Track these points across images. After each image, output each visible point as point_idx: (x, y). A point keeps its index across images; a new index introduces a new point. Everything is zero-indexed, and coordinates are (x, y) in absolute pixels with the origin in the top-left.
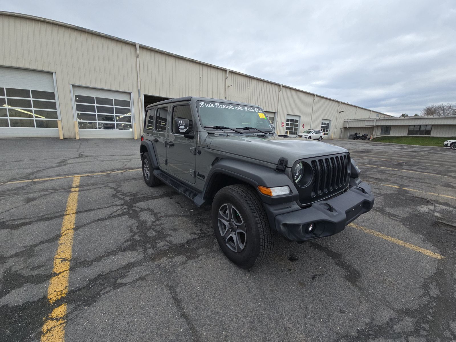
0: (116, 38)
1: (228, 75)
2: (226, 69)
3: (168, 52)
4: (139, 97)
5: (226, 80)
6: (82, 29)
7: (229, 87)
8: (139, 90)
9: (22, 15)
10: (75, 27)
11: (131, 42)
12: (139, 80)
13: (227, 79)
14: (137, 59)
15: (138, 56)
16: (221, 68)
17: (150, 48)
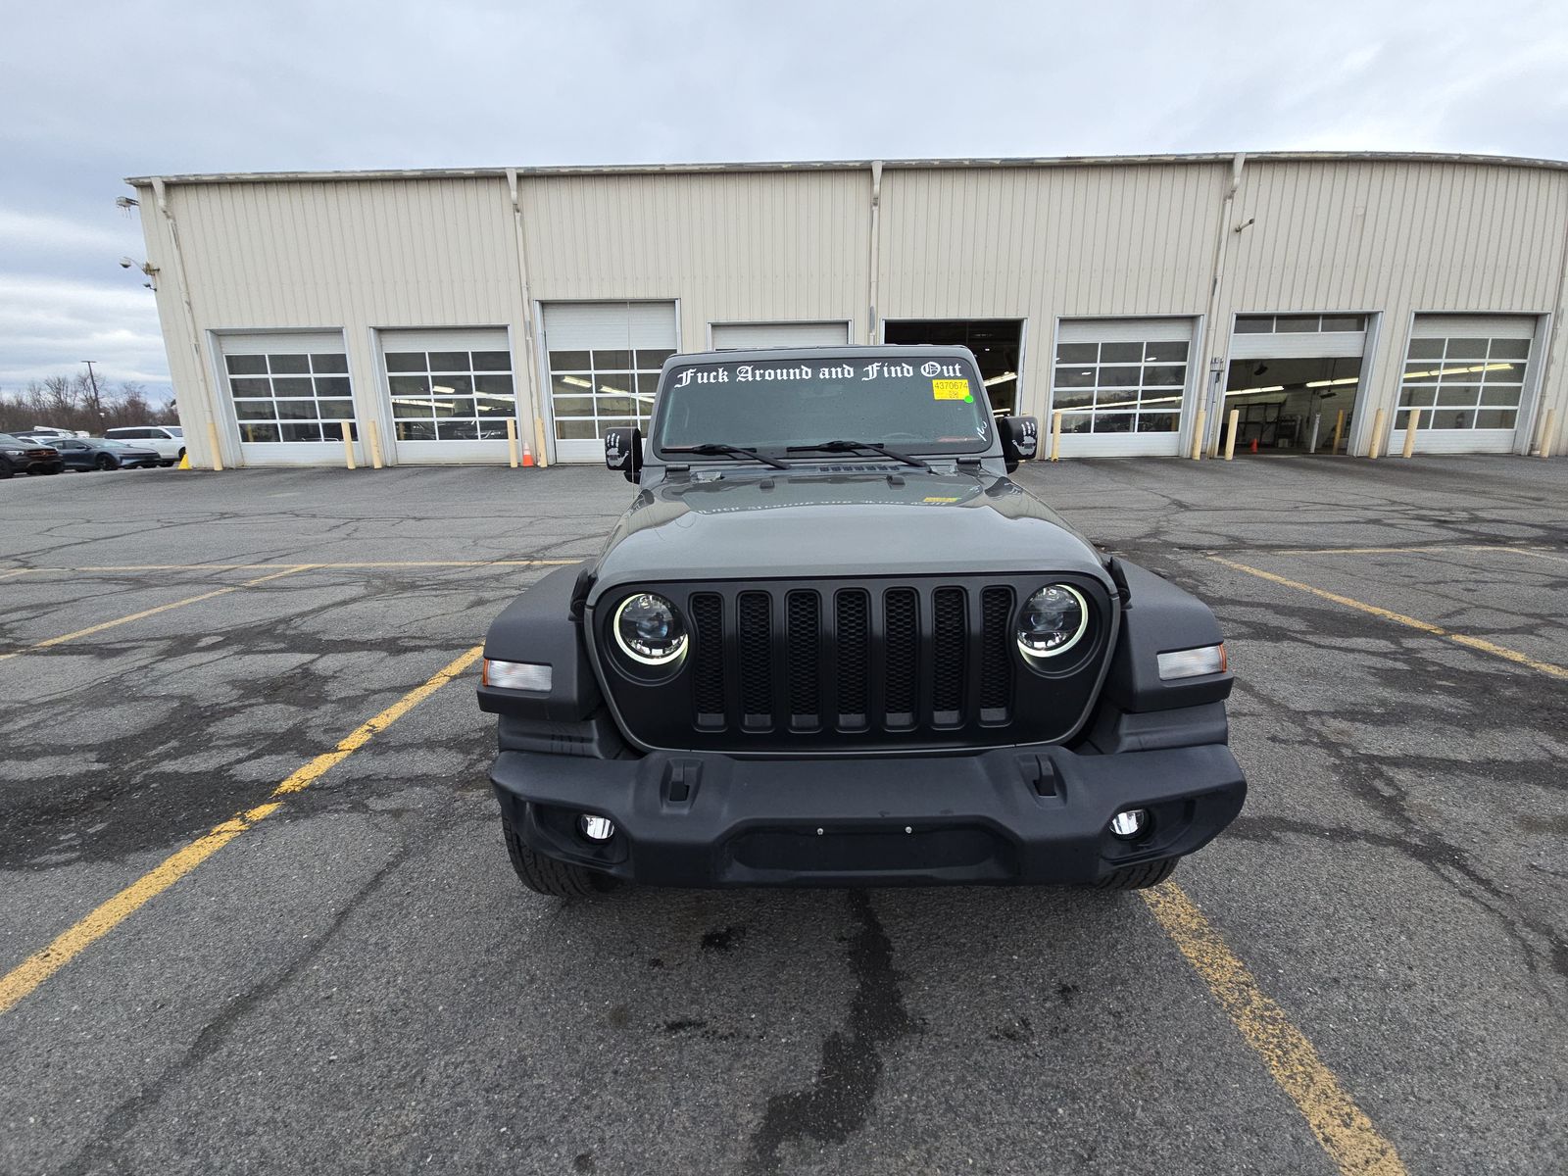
0: (818, 165)
1: (1237, 180)
2: (1231, 156)
3: (974, 160)
4: (871, 332)
5: (1224, 205)
6: (740, 168)
7: (1238, 230)
8: (871, 309)
9: (617, 169)
10: (723, 166)
11: (857, 164)
12: (874, 279)
13: (1231, 197)
14: (872, 212)
15: (875, 202)
16: (1204, 157)
17: (914, 163)
